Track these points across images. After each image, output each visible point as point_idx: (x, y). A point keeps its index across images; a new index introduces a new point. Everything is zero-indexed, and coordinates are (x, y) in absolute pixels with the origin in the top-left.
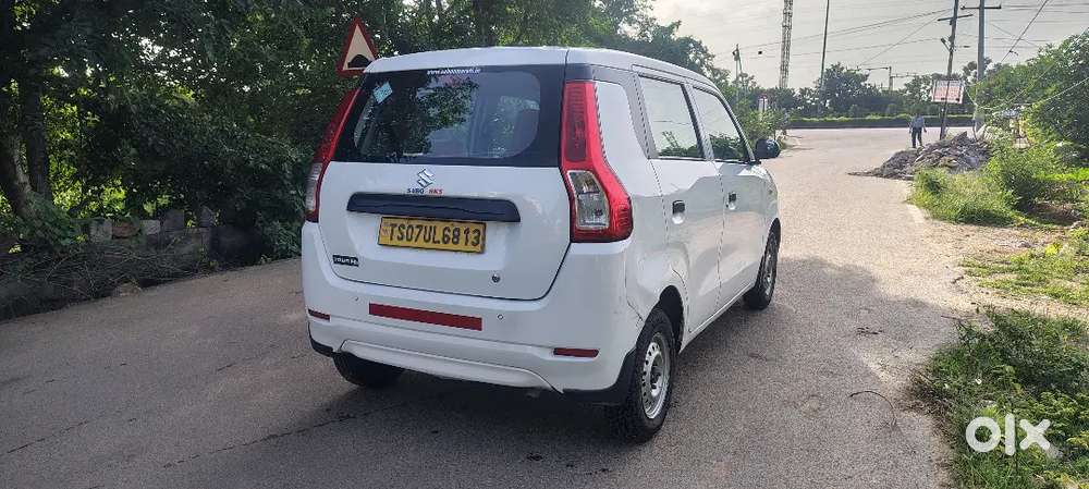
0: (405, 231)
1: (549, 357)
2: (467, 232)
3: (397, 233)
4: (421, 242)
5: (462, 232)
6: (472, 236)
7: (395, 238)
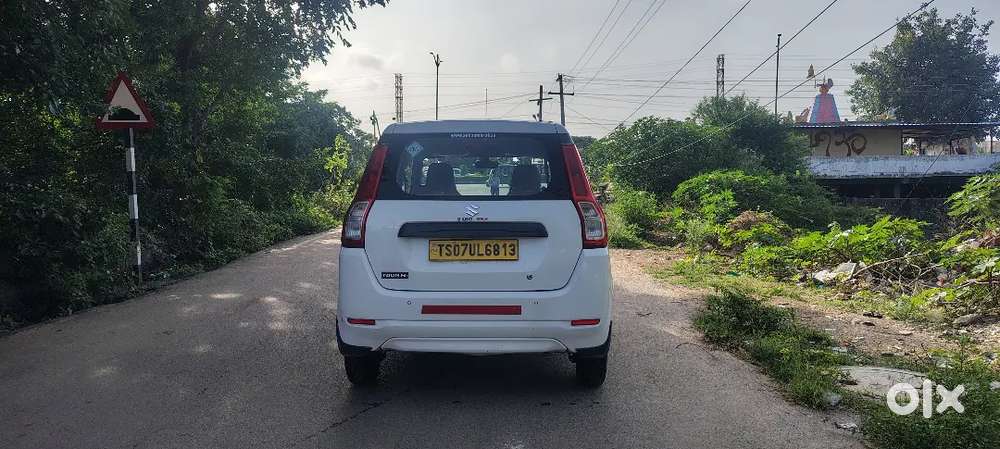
0: (452, 249)
1: (568, 326)
2: (504, 246)
3: (445, 251)
4: (467, 256)
5: (501, 246)
6: (509, 250)
7: (444, 254)
